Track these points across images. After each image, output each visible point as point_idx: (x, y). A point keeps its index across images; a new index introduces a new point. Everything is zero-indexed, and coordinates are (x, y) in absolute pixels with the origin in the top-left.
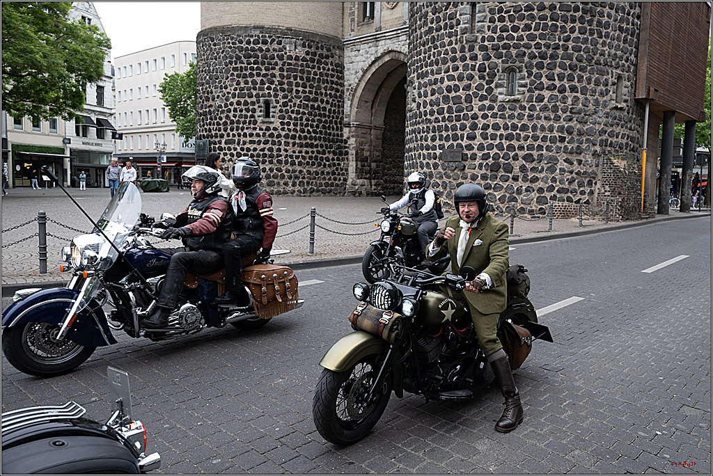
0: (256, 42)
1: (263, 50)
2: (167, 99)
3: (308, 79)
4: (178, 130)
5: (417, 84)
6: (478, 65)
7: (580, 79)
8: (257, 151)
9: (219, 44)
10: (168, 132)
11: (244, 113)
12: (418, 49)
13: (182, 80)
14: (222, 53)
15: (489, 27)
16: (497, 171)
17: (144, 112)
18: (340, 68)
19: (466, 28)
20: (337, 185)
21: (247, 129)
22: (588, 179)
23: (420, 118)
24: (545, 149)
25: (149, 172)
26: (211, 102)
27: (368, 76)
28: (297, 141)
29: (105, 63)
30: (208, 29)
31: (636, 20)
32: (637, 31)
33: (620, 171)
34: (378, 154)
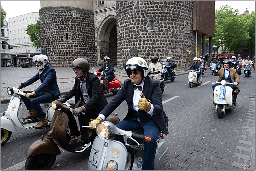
0: (62, 13)
1: (64, 15)
2: (29, 34)
3: (82, 26)
4: (34, 45)
5: (120, 26)
6: (141, 20)
7: (175, 23)
8: (64, 52)
9: (48, 13)
10: (30, 46)
11: (59, 38)
12: (120, 14)
13: (34, 27)
14: (49, 16)
15: (144, 6)
16: (149, 56)
17: (20, 39)
18: (93, 21)
19: (136, 7)
20: (94, 62)
21: (60, 43)
22: (179, 57)
23: (122, 38)
24: (164, 48)
25: (24, 60)
26: (46, 34)
27: (103, 24)
28: (79, 47)
29: (4, 21)
30: (43, 8)
31: (192, 4)
32: (193, 8)
33: (189, 54)
34: (108, 51)
